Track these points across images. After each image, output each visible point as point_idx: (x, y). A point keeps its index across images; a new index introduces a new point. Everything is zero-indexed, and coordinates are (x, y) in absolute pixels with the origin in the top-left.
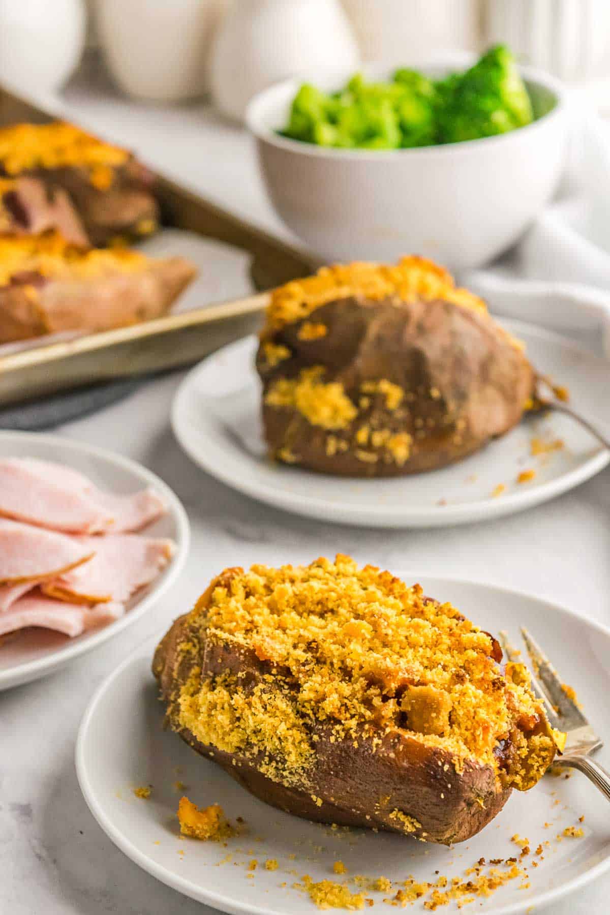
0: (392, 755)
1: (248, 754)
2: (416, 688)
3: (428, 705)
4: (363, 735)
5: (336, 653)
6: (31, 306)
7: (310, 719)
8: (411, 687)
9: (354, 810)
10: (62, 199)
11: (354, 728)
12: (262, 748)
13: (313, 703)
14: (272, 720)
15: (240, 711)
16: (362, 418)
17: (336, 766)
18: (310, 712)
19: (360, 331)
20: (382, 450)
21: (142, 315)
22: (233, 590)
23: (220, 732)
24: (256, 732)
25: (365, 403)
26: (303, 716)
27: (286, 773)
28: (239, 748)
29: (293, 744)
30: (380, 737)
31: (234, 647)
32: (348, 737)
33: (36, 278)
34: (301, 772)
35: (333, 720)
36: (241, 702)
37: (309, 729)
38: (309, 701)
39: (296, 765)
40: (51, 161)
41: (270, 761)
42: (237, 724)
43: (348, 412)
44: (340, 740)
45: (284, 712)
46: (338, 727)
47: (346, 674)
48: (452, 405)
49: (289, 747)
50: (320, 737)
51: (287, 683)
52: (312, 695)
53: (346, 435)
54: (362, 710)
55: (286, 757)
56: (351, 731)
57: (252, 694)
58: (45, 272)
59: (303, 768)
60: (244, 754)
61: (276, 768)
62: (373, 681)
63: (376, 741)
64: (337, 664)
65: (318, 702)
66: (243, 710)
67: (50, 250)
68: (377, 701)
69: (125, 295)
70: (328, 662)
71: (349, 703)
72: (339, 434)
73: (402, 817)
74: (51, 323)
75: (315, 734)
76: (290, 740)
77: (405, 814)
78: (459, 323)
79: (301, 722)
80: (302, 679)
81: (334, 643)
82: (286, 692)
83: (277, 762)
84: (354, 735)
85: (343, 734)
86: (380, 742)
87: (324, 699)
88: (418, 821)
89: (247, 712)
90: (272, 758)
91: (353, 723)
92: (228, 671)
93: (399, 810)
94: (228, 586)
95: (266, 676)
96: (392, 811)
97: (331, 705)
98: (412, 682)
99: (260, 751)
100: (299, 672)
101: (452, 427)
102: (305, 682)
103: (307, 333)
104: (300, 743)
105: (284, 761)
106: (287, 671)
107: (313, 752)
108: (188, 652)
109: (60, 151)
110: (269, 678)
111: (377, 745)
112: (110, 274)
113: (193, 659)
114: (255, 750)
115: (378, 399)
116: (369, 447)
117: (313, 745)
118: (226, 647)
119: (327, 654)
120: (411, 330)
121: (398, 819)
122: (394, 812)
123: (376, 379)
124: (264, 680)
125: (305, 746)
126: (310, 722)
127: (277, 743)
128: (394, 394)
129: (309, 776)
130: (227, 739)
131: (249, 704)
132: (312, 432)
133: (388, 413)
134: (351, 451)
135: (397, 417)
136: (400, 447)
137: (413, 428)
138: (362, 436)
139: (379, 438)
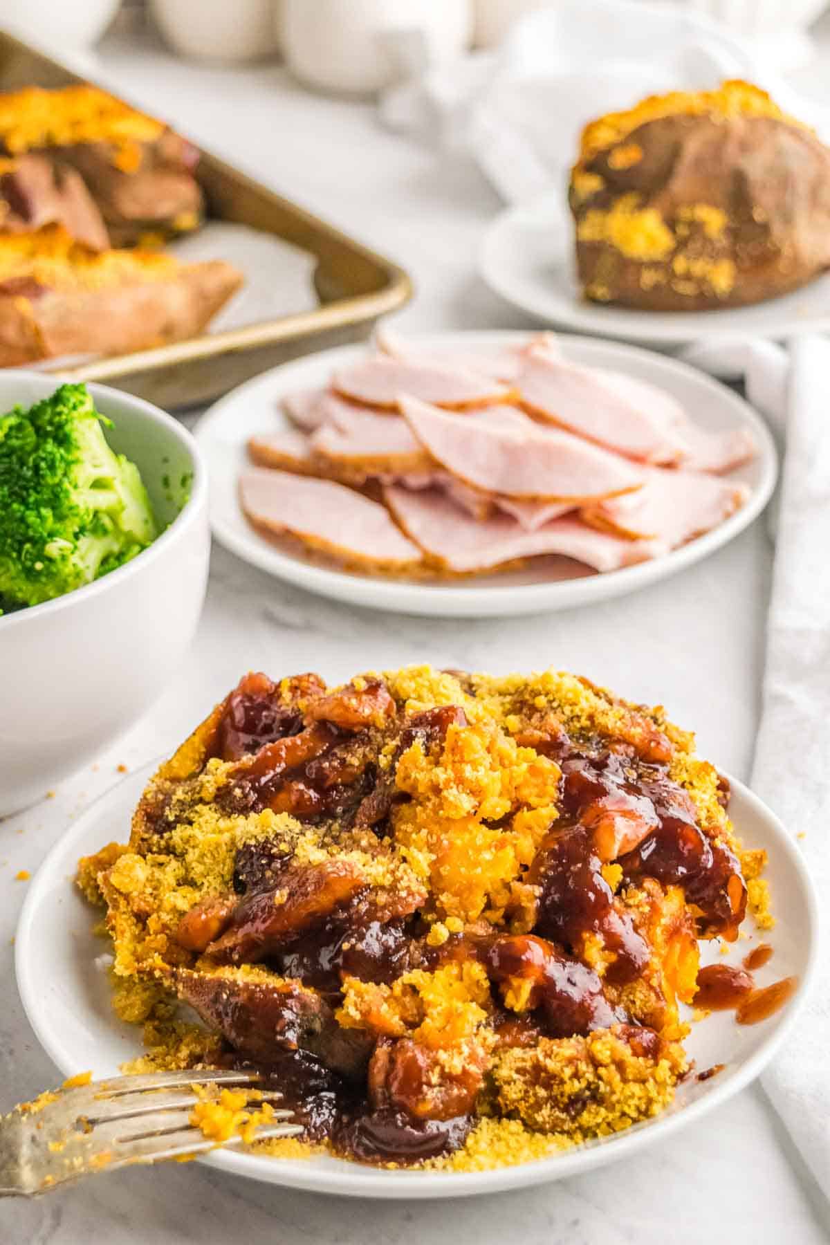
6: (23, 322)
10: (74, 183)
16: (681, 245)
19: (676, 152)
20: (702, 281)
21: (168, 334)
25: (683, 231)
33: (31, 287)
40: (64, 136)
43: (664, 240)
48: (777, 229)
53: (663, 265)
58: (43, 279)
67: (50, 252)
69: (147, 309)
72: (654, 265)
74: (51, 344)
78: (785, 140)
101: (777, 253)
103: (620, 160)
109: (76, 124)
112: (126, 282)
115: (696, 227)
116: (688, 277)
120: (731, 150)
123: (692, 203)
128: (714, 220)
132: (627, 265)
133: (707, 240)
134: (669, 282)
135: (718, 245)
136: (722, 277)
137: (734, 256)
138: (680, 265)
139: (699, 268)
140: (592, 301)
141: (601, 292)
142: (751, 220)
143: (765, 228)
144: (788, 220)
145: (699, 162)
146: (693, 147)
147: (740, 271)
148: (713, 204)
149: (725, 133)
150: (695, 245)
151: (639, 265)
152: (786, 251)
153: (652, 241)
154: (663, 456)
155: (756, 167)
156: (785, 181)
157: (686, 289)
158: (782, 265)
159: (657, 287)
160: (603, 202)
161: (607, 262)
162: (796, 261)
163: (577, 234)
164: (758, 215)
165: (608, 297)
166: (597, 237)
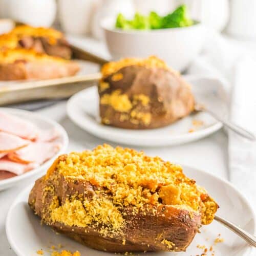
0: (163, 215)
1: (93, 226)
2: (165, 187)
3: (172, 193)
4: (147, 209)
5: (125, 178)
7: (120, 206)
8: (163, 187)
9: (142, 243)
11: (142, 207)
12: (101, 222)
13: (121, 199)
14: (104, 209)
15: (88, 208)
16: (134, 108)
17: (136, 224)
18: (120, 203)
19: (134, 77)
20: (140, 120)
22: (67, 162)
23: (80, 219)
24: (97, 216)
25: (135, 103)
26: (117, 205)
27: (113, 231)
28: (89, 225)
29: (115, 218)
30: (155, 209)
31: (80, 181)
32: (140, 211)
34: (120, 229)
35: (132, 205)
36: (88, 203)
37: (121, 211)
38: (119, 199)
39: (117, 227)
41: (105, 227)
42: (88, 214)
44: (137, 213)
45: (109, 206)
46: (135, 208)
47: (131, 186)
49: (114, 220)
50: (127, 213)
51: (106, 193)
52: (120, 196)
53: (128, 114)
54: (144, 199)
55: (113, 224)
56: (142, 209)
57: (92, 200)
59: (121, 228)
60: (92, 227)
61: (108, 230)
62: (145, 186)
63: (154, 210)
64: (126, 183)
65: (123, 199)
66: (90, 207)
68: (149, 195)
70: (122, 182)
71: (136, 198)
72: (125, 113)
73: (167, 242)
75: (124, 212)
76: (114, 216)
77: (168, 240)
79: (117, 208)
80: (113, 190)
81: (123, 174)
82: (107, 197)
83: (108, 227)
84: (143, 210)
85: (138, 210)
86: (156, 211)
87: (126, 197)
88: (174, 243)
89: (92, 207)
90: (105, 226)
91: (141, 205)
92: (77, 192)
93: (166, 239)
94: (65, 160)
95: (97, 191)
96: (162, 240)
97: (130, 199)
98: (162, 184)
99: (99, 224)
100: (111, 187)
102: (116, 191)
104: (118, 217)
105: (112, 226)
106: (105, 188)
107: (124, 220)
108: (49, 191)
110: (98, 192)
111: (155, 212)
113: (52, 193)
114: (97, 224)
115: (139, 102)
116: (136, 118)
117: (124, 217)
118: (76, 183)
119: (121, 179)
121: (165, 243)
122: (163, 241)
123: (139, 94)
124: (96, 193)
125: (121, 218)
126: (120, 208)
127: (108, 218)
128: (145, 100)
129: (124, 231)
130: (83, 221)
131: (93, 204)
132: (116, 113)
133: (143, 107)
134: (129, 120)
135: (146, 108)
136: (147, 119)
137: (151, 112)
138: (133, 114)
139: (140, 115)
140: (104, 124)
141: (107, 121)
142: (157, 101)
143: (162, 104)
144: (169, 101)
145: (141, 81)
146: (139, 76)
147: (153, 118)
148: (145, 94)
149: (150, 72)
150: (139, 108)
151: (120, 113)
152: (168, 112)
153: (124, 105)
154: (32, 137)
155: (160, 84)
156: (168, 89)
157: (135, 122)
158: (167, 116)
159: (125, 121)
160: (109, 91)
161: (109, 112)
162: (171, 116)
163: (100, 102)
164: (160, 99)
165: (109, 123)
166: (107, 103)
